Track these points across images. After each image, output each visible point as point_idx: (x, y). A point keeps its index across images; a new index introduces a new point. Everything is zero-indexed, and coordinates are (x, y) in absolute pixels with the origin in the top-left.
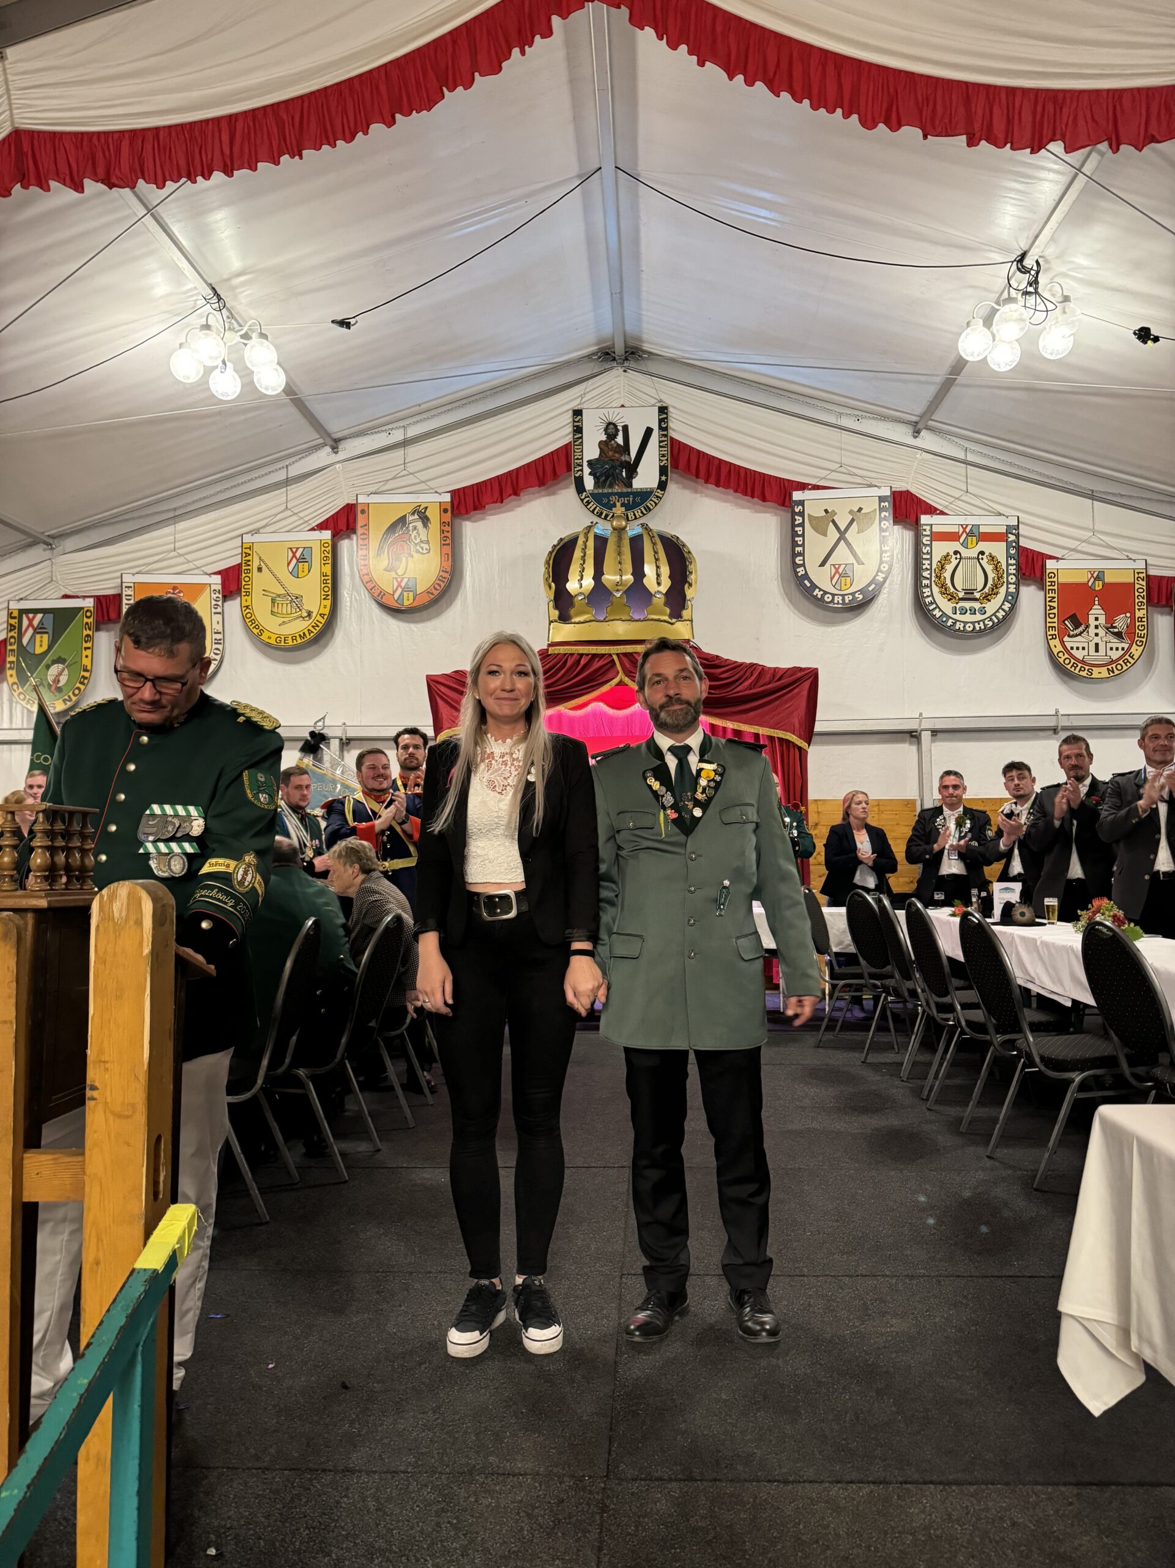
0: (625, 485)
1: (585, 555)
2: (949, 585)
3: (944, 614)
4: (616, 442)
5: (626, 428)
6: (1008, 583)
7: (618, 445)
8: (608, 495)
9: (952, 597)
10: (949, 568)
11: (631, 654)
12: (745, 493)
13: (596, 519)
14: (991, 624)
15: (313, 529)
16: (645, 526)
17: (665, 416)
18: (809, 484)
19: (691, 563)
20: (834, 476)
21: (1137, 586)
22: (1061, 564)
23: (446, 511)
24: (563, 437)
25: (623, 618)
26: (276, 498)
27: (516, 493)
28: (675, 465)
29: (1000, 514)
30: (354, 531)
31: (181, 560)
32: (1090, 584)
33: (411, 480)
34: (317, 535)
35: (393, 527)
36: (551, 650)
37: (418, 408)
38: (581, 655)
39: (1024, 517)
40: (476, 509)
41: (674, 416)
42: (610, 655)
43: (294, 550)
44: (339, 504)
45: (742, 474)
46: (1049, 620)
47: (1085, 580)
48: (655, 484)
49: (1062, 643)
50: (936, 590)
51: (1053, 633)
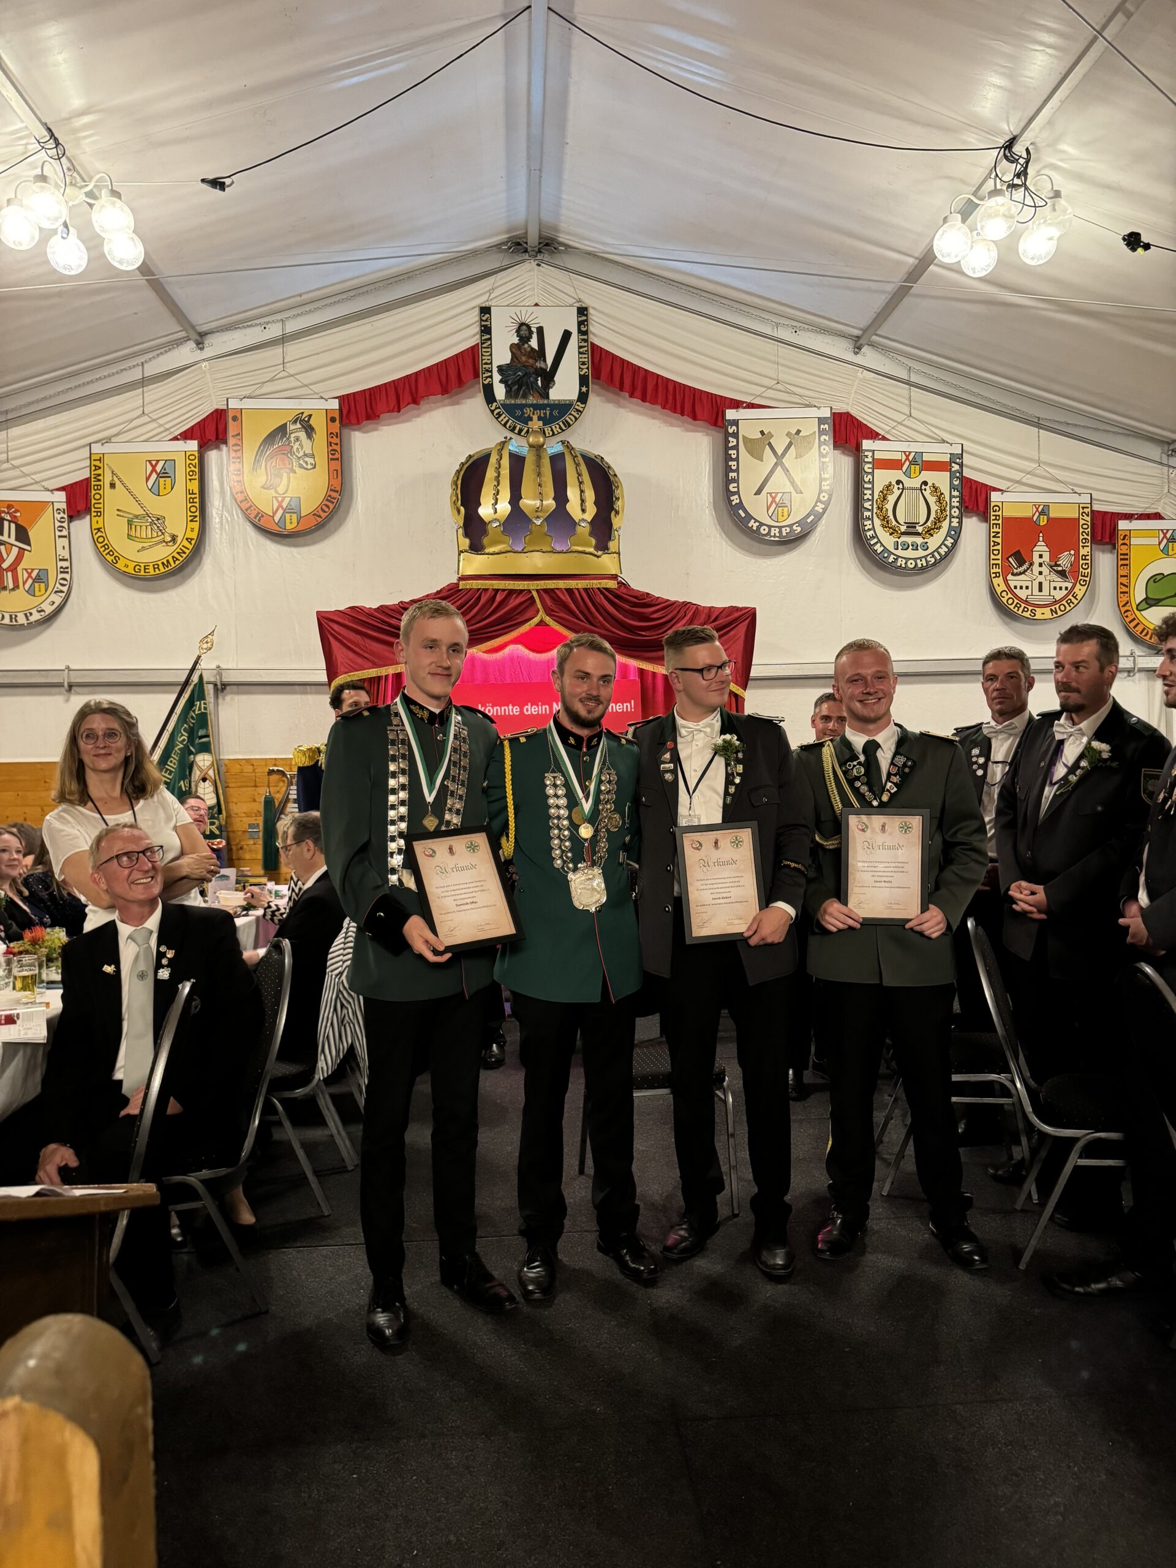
0: (541, 395)
1: (499, 475)
2: (892, 517)
3: (885, 549)
4: (530, 346)
5: (540, 330)
6: (952, 517)
7: (532, 349)
8: (522, 407)
9: (893, 531)
10: (892, 499)
11: (553, 590)
12: (674, 410)
13: (509, 434)
14: (933, 560)
15: (175, 439)
16: (566, 444)
17: (584, 318)
18: (744, 402)
19: (617, 487)
20: (770, 393)
21: (1082, 522)
22: (1006, 497)
23: (333, 420)
24: (469, 338)
25: (544, 550)
26: (131, 401)
27: (415, 401)
28: (597, 375)
29: (944, 441)
30: (225, 442)
31: (17, 472)
32: (1035, 519)
33: (292, 383)
34: (181, 445)
35: (271, 438)
36: (462, 585)
37: (298, 299)
38: (497, 591)
39: (968, 446)
40: (368, 418)
41: (594, 318)
42: (529, 591)
43: (154, 463)
44: (206, 410)
45: (671, 388)
46: (992, 557)
47: (1029, 514)
48: (574, 396)
49: (1006, 581)
50: (877, 522)
51: (997, 570)
